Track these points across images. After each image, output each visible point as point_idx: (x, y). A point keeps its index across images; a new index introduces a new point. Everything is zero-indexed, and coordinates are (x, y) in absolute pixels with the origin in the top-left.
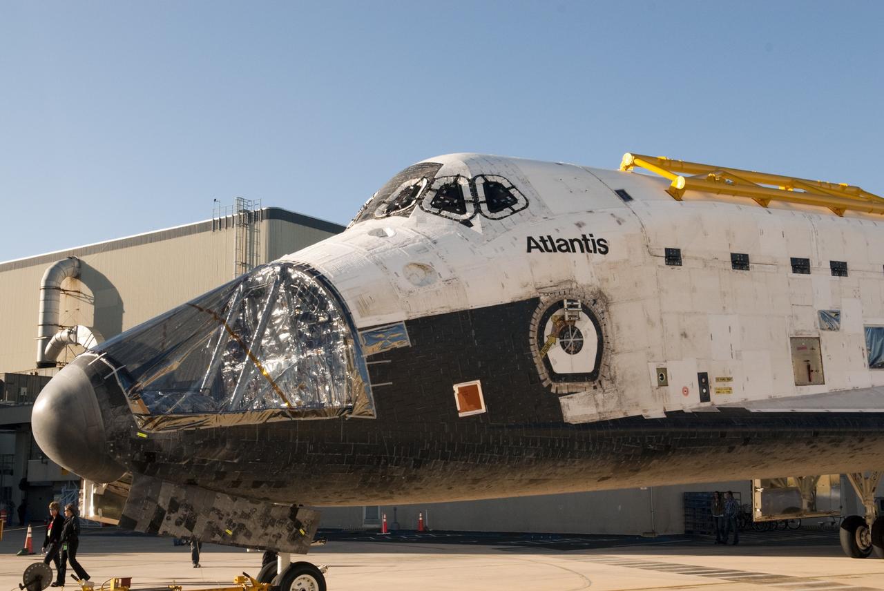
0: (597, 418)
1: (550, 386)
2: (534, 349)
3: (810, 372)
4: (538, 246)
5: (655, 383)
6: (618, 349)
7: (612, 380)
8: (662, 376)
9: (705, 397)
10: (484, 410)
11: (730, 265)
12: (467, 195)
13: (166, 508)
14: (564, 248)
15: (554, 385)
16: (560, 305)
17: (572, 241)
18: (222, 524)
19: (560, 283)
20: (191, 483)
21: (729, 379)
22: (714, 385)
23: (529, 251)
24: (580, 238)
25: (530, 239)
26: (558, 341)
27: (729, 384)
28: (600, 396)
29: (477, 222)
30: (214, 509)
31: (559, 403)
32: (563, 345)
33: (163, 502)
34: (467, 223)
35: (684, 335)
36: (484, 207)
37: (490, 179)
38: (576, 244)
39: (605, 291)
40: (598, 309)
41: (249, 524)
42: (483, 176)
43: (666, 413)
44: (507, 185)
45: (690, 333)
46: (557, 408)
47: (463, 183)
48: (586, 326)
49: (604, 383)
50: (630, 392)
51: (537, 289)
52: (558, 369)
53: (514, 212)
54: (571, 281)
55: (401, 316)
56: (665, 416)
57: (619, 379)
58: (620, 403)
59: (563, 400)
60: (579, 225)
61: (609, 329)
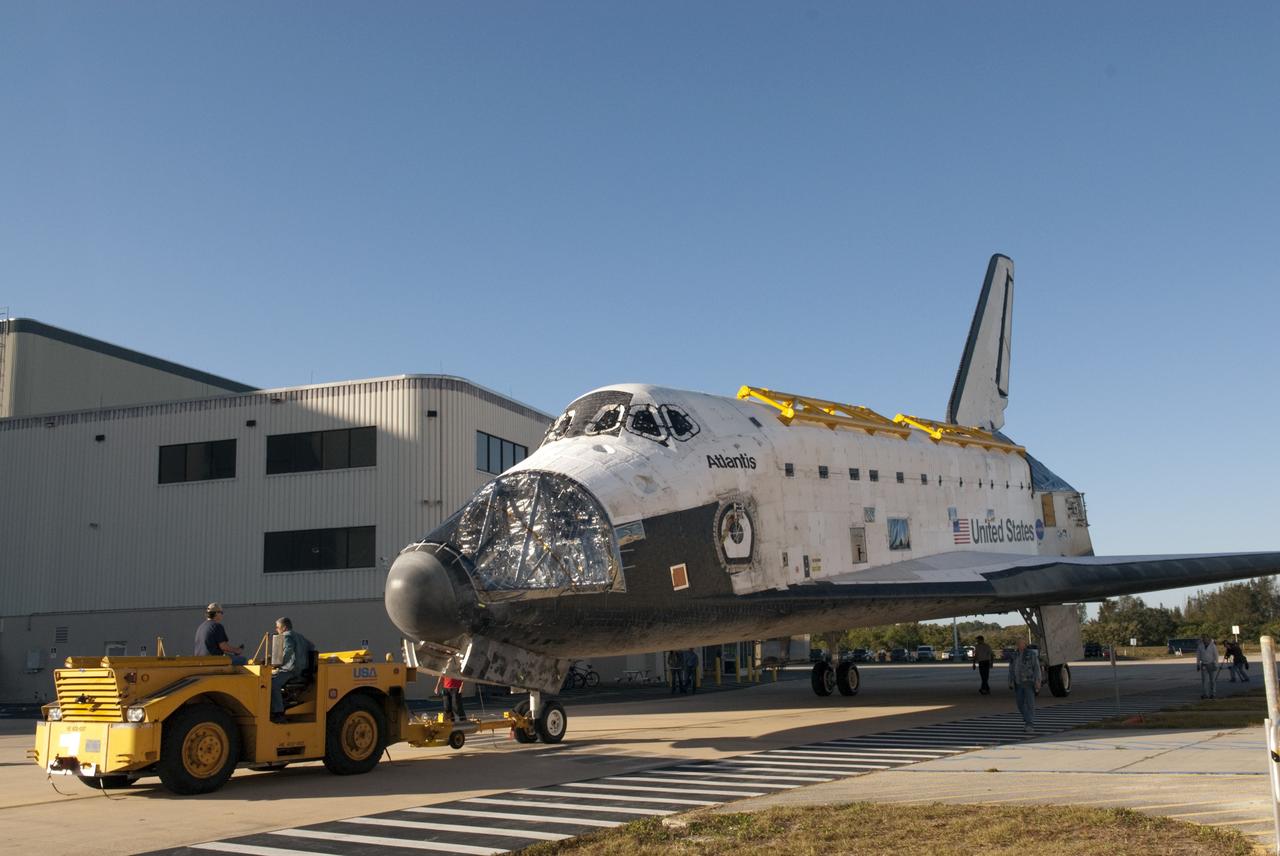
0: (751, 591)
1: (725, 567)
2: (716, 539)
3: (860, 554)
4: (715, 464)
5: (782, 564)
6: (763, 539)
7: (759, 562)
8: (785, 559)
9: (807, 574)
10: (687, 586)
11: (818, 475)
12: (659, 421)
13: (491, 660)
14: (731, 464)
15: (728, 567)
16: (730, 507)
17: (735, 459)
18: (519, 672)
19: (731, 490)
20: (506, 641)
21: (819, 560)
22: (812, 565)
23: (710, 467)
24: (739, 457)
25: (709, 457)
26: (730, 534)
27: (820, 564)
28: (753, 574)
29: (671, 441)
30: (517, 660)
31: (730, 579)
32: (733, 537)
33: (490, 655)
34: (664, 443)
35: (796, 528)
36: (673, 431)
37: (671, 408)
38: (738, 461)
39: (755, 496)
40: (751, 510)
41: (533, 672)
42: (665, 405)
43: (789, 586)
44: (683, 414)
45: (798, 526)
46: (729, 583)
47: (653, 410)
48: (745, 523)
49: (756, 564)
50: (769, 571)
51: (718, 495)
52: (731, 555)
53: (693, 435)
54: (736, 489)
55: (639, 517)
56: (787, 588)
57: (763, 562)
58: (764, 580)
59: (733, 578)
60: (737, 446)
61: (757, 525)
